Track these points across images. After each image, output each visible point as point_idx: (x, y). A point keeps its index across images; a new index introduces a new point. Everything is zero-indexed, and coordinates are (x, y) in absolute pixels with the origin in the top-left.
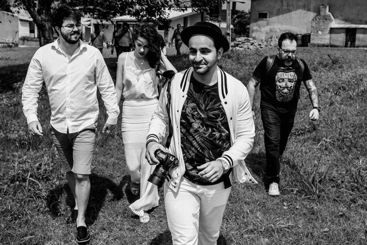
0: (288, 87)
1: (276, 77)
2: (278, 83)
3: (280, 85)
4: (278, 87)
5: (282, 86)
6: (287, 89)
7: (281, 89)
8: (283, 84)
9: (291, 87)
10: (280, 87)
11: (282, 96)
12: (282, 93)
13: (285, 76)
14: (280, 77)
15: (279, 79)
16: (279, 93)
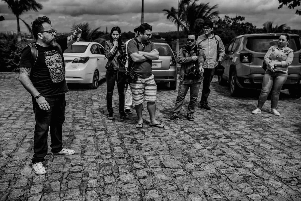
0: (59, 68)
1: (46, 61)
2: (49, 67)
3: (52, 67)
4: (51, 70)
5: (54, 68)
6: (59, 70)
7: (54, 71)
8: (54, 66)
9: (61, 66)
10: (53, 69)
11: (57, 77)
12: (56, 74)
13: (52, 58)
14: (49, 60)
15: (49, 62)
16: (54, 74)
